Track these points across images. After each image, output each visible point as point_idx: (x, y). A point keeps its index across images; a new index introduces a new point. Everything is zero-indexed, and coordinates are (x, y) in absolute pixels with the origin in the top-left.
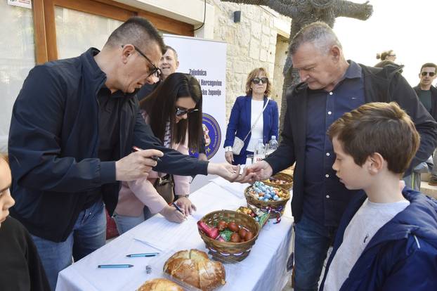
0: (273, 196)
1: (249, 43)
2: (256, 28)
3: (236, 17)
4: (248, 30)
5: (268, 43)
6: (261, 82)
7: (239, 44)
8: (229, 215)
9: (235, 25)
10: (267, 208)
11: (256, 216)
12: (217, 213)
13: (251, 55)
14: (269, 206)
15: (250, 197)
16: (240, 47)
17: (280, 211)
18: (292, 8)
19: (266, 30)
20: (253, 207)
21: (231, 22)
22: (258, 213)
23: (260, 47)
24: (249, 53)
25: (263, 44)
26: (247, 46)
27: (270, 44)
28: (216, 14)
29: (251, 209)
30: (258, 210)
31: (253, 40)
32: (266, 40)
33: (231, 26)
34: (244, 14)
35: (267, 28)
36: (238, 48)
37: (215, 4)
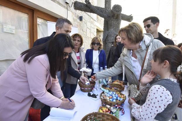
0: (117, 98)
1: (86, 30)
2: (89, 24)
3: (81, 18)
4: (86, 25)
5: (93, 31)
6: (96, 45)
7: (82, 30)
8: (98, 116)
9: (80, 22)
10: (116, 106)
11: (111, 112)
12: (90, 115)
13: (87, 35)
14: (117, 104)
15: (105, 100)
16: (83, 31)
17: (123, 106)
18: (105, 15)
19: (93, 26)
20: (108, 106)
21: (79, 21)
22: (113, 111)
23: (90, 32)
24: (86, 34)
25: (92, 31)
26: (86, 31)
27: (94, 31)
28: (72, 16)
29: (107, 108)
30: (112, 108)
31: (88, 29)
32: (92, 30)
33: (79, 22)
34: (84, 18)
35: (93, 25)
36: (82, 32)
37: (71, 12)
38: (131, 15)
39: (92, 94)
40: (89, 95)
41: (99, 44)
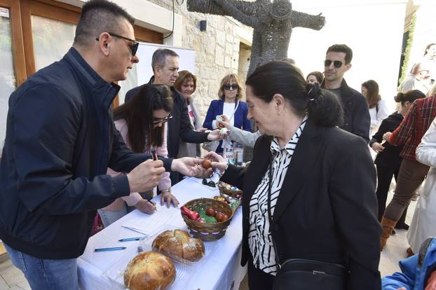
1: (215, 50)
2: (221, 36)
3: (202, 26)
4: (214, 38)
5: (231, 50)
6: (231, 88)
7: (205, 51)
8: (207, 203)
9: (201, 34)
10: (238, 196)
12: (197, 200)
13: (216, 61)
14: (240, 194)
15: (223, 188)
16: (207, 54)
18: (253, 18)
19: (230, 38)
20: (226, 196)
21: (197, 31)
22: (230, 201)
23: (224, 54)
24: (214, 60)
25: (227, 52)
26: (212, 53)
27: (234, 51)
28: (183, 22)
29: (224, 197)
30: (230, 198)
31: (218, 48)
32: (229, 48)
33: (198, 35)
34: (209, 24)
35: (231, 36)
36: (205, 55)
37: (182, 13)
38: (321, 14)
39: (208, 180)
40: (205, 183)
41: (236, 87)
